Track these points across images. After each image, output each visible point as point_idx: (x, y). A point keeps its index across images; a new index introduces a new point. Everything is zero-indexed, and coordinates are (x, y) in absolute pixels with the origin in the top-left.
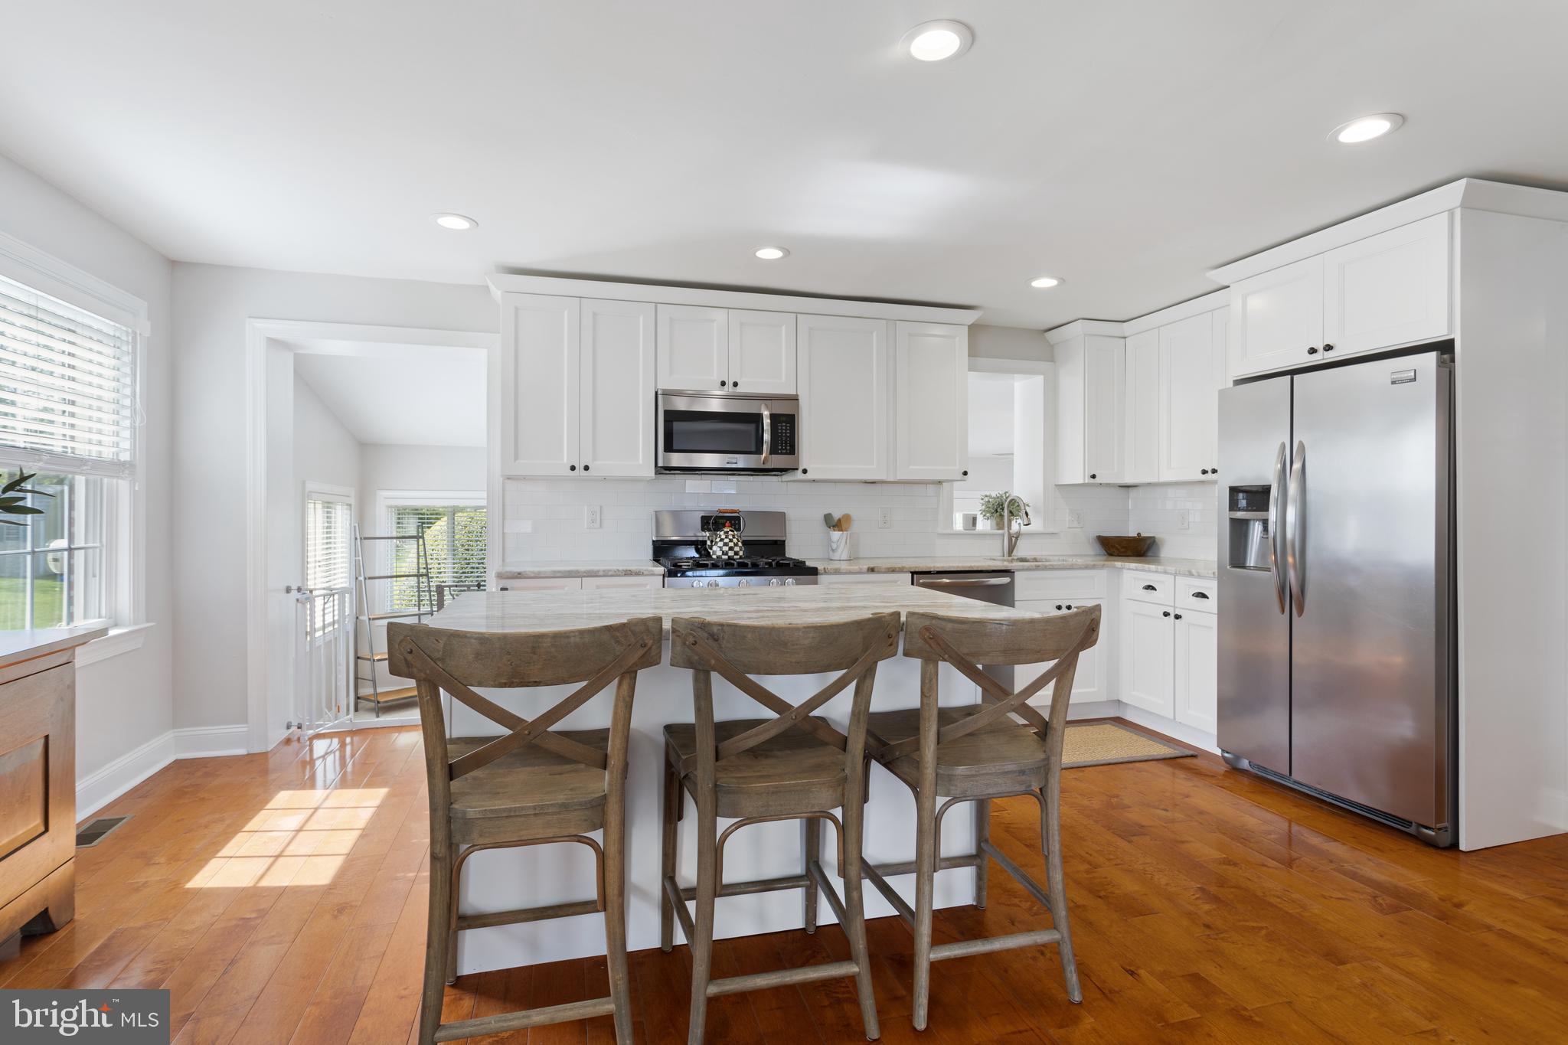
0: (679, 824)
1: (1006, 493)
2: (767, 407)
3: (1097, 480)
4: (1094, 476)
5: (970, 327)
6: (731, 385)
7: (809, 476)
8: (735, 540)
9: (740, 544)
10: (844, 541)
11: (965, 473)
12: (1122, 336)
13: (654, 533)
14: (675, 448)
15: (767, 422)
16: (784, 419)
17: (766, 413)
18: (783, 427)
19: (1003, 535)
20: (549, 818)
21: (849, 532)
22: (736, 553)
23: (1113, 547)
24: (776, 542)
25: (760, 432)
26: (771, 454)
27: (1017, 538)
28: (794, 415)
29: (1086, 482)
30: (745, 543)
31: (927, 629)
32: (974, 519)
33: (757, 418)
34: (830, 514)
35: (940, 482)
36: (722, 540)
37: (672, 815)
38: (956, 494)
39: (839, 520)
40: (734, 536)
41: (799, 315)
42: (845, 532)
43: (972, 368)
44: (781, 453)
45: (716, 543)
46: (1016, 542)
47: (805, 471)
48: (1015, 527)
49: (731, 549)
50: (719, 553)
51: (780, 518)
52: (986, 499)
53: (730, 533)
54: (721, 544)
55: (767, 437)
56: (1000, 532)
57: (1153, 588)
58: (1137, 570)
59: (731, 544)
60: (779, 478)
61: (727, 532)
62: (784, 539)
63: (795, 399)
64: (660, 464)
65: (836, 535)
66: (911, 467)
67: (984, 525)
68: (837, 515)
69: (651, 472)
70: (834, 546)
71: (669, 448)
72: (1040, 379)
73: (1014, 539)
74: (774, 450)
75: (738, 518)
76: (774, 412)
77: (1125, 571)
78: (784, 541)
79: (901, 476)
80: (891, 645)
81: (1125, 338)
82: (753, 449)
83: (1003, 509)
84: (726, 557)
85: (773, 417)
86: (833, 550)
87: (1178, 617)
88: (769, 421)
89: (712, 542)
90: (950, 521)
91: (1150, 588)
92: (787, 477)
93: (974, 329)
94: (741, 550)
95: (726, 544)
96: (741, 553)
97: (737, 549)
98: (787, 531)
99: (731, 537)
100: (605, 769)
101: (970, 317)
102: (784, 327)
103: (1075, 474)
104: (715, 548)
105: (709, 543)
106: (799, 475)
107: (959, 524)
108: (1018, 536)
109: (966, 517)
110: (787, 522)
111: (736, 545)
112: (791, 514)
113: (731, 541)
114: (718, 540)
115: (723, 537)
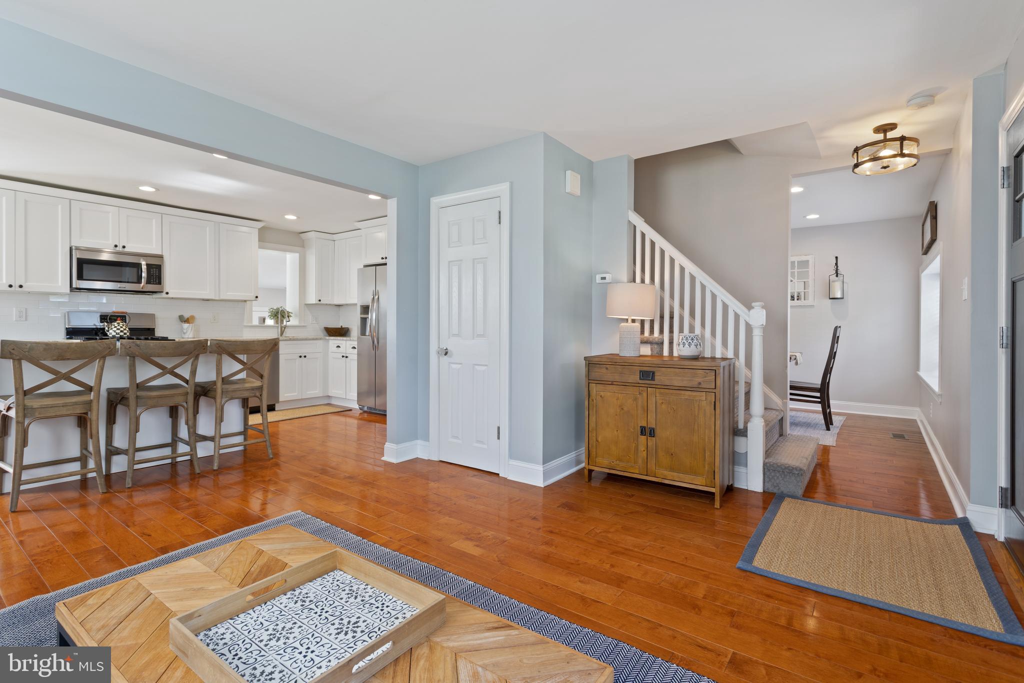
0: (114, 425)
1: (281, 307)
2: (144, 260)
3: (321, 302)
4: (320, 301)
5: (259, 229)
6: (121, 247)
7: (170, 295)
8: (124, 327)
9: (127, 329)
10: (190, 328)
11: (257, 297)
12: (333, 239)
13: (67, 324)
14: (84, 278)
15: (144, 267)
16: (155, 266)
17: (144, 263)
18: (154, 271)
19: (278, 327)
20: (69, 407)
21: (193, 324)
22: (125, 334)
23: (330, 331)
24: (149, 329)
25: (140, 273)
26: (146, 284)
27: (285, 328)
28: (161, 265)
29: (317, 303)
30: (129, 329)
31: (217, 344)
32: (264, 319)
33: (138, 266)
34: (182, 316)
35: (245, 301)
36: (115, 327)
37: (111, 420)
38: (254, 309)
39: (188, 319)
40: (123, 325)
41: (163, 215)
42: (191, 324)
43: (260, 247)
44: (153, 284)
45: (112, 329)
46: (284, 330)
47: (167, 293)
48: (285, 323)
49: (121, 331)
50: (114, 334)
51: (152, 317)
52: (271, 310)
53: (121, 323)
54: (115, 329)
55: (144, 275)
56: (277, 325)
57: (340, 347)
58: (334, 340)
59: (122, 329)
60: (151, 296)
61: (119, 323)
62: (154, 327)
63: (161, 257)
64: (74, 286)
65: (186, 325)
66: (228, 293)
67: (270, 322)
68: (186, 315)
69: (67, 289)
70: (185, 331)
71: (80, 277)
72: (297, 255)
73: (283, 329)
74: (148, 282)
75: (125, 317)
76: (148, 263)
77: (330, 341)
78: (154, 329)
79: (222, 297)
80: (204, 349)
81: (334, 241)
82: (135, 280)
83: (279, 315)
84: (119, 336)
85: (147, 265)
86: (184, 333)
87: (347, 357)
88: (145, 267)
89: (109, 328)
90: (251, 319)
91: (338, 347)
92: (155, 296)
93: (262, 231)
94: (128, 332)
95: (118, 329)
96: (128, 334)
97: (125, 331)
98: (156, 323)
99: (122, 326)
100: (91, 391)
101: (260, 225)
102: (154, 221)
103: (312, 300)
104: (111, 331)
105: (107, 328)
106: (164, 295)
107: (256, 322)
108: (285, 327)
109: (260, 318)
110: (156, 320)
111: (125, 329)
112: (158, 315)
113: (121, 327)
114: (113, 327)
115: (116, 325)
